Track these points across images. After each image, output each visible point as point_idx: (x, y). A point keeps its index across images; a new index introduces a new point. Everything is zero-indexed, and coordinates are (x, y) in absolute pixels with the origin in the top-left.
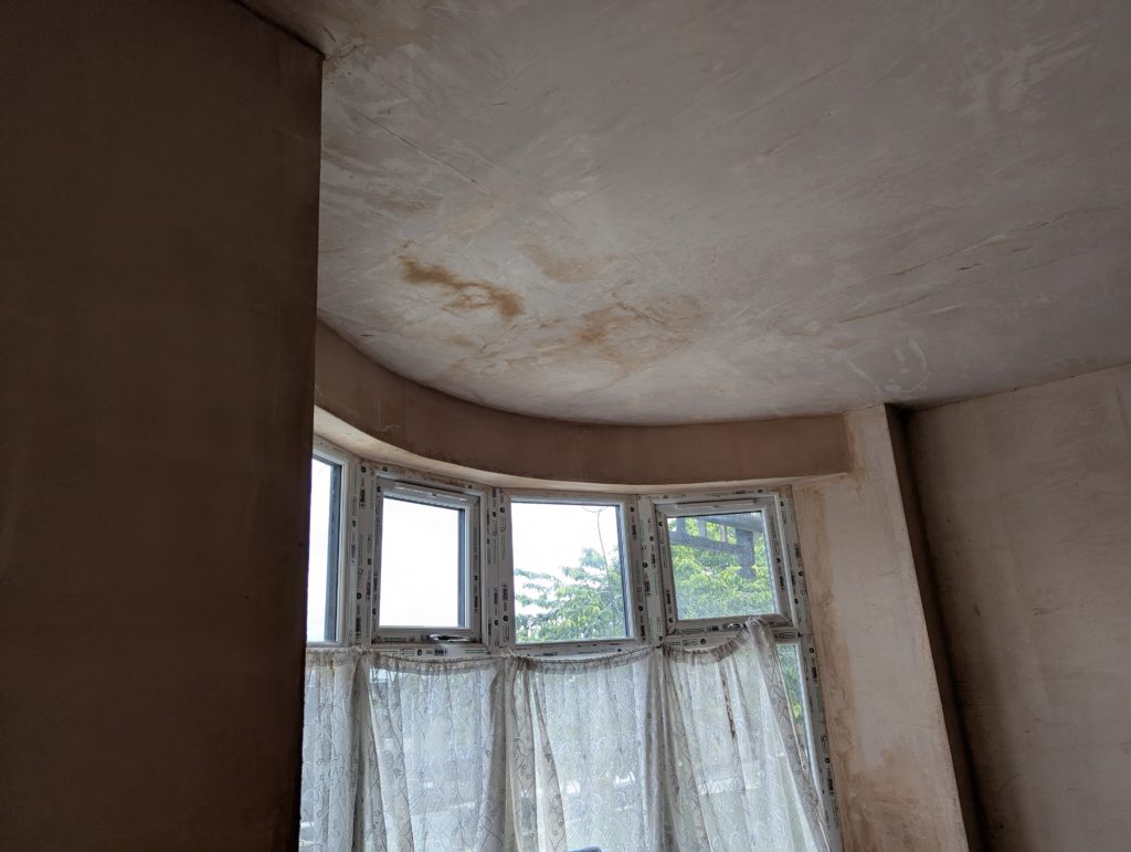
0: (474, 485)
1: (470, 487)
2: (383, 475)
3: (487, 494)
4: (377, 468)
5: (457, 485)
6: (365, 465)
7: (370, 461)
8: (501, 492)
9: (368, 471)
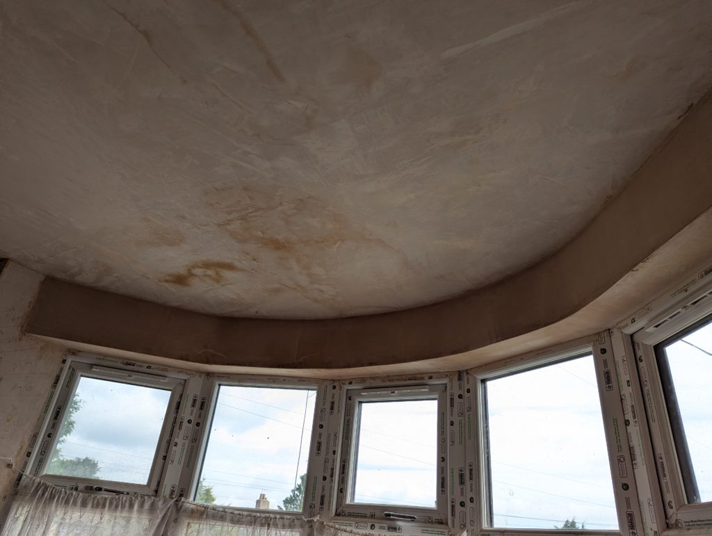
0: (434, 376)
1: (431, 378)
2: (350, 387)
3: (451, 380)
4: (344, 384)
5: (415, 379)
6: (335, 384)
7: (339, 380)
8: (468, 374)
9: (337, 388)
